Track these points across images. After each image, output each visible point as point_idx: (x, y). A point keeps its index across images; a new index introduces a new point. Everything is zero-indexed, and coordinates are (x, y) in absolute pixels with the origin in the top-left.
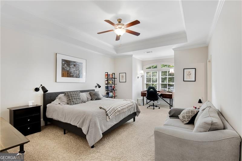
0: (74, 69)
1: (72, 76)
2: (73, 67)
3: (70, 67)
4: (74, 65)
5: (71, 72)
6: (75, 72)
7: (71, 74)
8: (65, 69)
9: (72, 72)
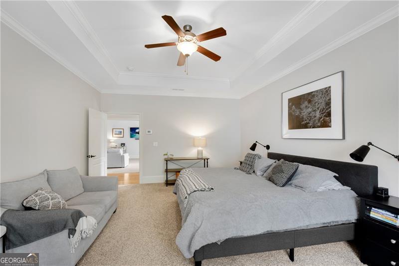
0: (310, 110)
1: (306, 126)
2: (306, 106)
3: (300, 108)
4: (310, 102)
5: (303, 118)
6: (311, 115)
7: (303, 121)
8: (293, 113)
9: (305, 117)
